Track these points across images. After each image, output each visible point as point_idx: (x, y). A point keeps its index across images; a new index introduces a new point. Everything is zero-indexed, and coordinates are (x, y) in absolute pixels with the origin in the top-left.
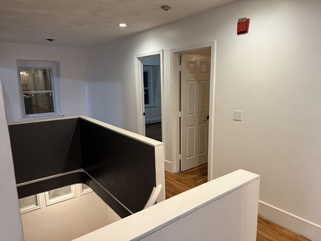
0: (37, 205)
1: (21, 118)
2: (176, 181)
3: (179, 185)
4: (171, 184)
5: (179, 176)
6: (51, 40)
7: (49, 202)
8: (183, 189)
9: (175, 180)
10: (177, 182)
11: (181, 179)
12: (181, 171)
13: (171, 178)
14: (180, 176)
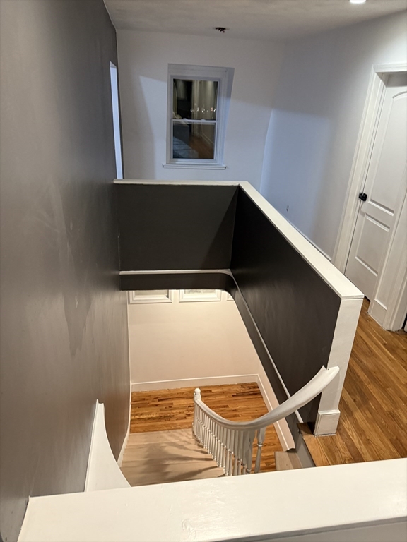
0: (168, 296)
1: (165, 164)
2: (385, 349)
3: (388, 359)
4: (371, 351)
5: (396, 340)
6: (222, 29)
7: (184, 297)
8: (393, 370)
9: (384, 345)
10: (387, 351)
11: (398, 347)
12: (406, 329)
13: (378, 337)
14: (399, 340)
